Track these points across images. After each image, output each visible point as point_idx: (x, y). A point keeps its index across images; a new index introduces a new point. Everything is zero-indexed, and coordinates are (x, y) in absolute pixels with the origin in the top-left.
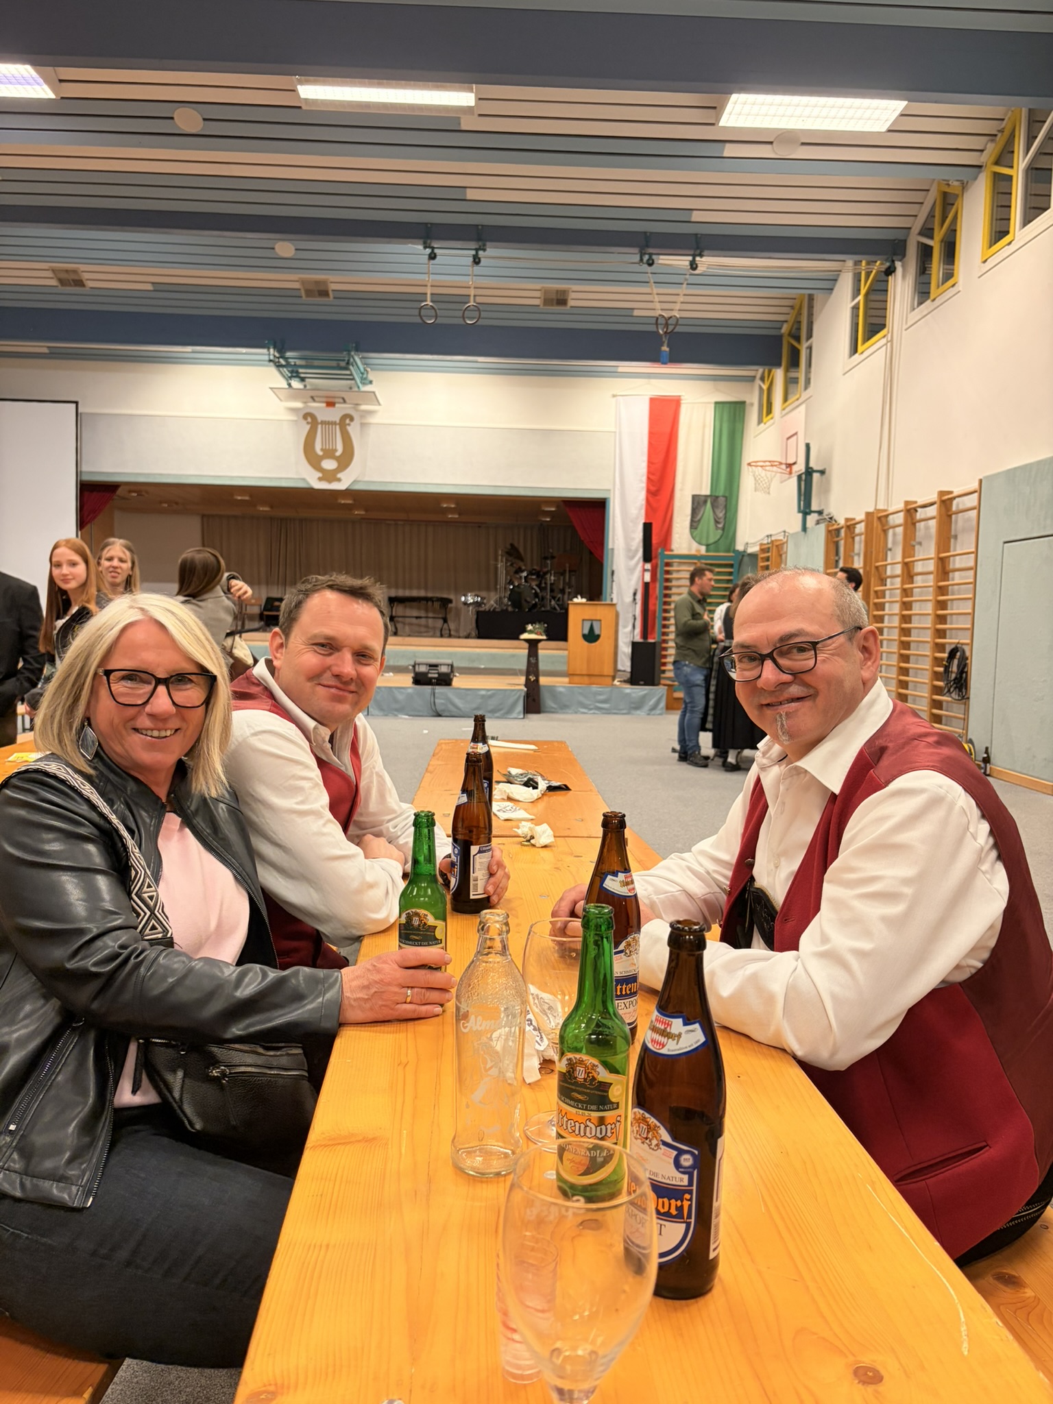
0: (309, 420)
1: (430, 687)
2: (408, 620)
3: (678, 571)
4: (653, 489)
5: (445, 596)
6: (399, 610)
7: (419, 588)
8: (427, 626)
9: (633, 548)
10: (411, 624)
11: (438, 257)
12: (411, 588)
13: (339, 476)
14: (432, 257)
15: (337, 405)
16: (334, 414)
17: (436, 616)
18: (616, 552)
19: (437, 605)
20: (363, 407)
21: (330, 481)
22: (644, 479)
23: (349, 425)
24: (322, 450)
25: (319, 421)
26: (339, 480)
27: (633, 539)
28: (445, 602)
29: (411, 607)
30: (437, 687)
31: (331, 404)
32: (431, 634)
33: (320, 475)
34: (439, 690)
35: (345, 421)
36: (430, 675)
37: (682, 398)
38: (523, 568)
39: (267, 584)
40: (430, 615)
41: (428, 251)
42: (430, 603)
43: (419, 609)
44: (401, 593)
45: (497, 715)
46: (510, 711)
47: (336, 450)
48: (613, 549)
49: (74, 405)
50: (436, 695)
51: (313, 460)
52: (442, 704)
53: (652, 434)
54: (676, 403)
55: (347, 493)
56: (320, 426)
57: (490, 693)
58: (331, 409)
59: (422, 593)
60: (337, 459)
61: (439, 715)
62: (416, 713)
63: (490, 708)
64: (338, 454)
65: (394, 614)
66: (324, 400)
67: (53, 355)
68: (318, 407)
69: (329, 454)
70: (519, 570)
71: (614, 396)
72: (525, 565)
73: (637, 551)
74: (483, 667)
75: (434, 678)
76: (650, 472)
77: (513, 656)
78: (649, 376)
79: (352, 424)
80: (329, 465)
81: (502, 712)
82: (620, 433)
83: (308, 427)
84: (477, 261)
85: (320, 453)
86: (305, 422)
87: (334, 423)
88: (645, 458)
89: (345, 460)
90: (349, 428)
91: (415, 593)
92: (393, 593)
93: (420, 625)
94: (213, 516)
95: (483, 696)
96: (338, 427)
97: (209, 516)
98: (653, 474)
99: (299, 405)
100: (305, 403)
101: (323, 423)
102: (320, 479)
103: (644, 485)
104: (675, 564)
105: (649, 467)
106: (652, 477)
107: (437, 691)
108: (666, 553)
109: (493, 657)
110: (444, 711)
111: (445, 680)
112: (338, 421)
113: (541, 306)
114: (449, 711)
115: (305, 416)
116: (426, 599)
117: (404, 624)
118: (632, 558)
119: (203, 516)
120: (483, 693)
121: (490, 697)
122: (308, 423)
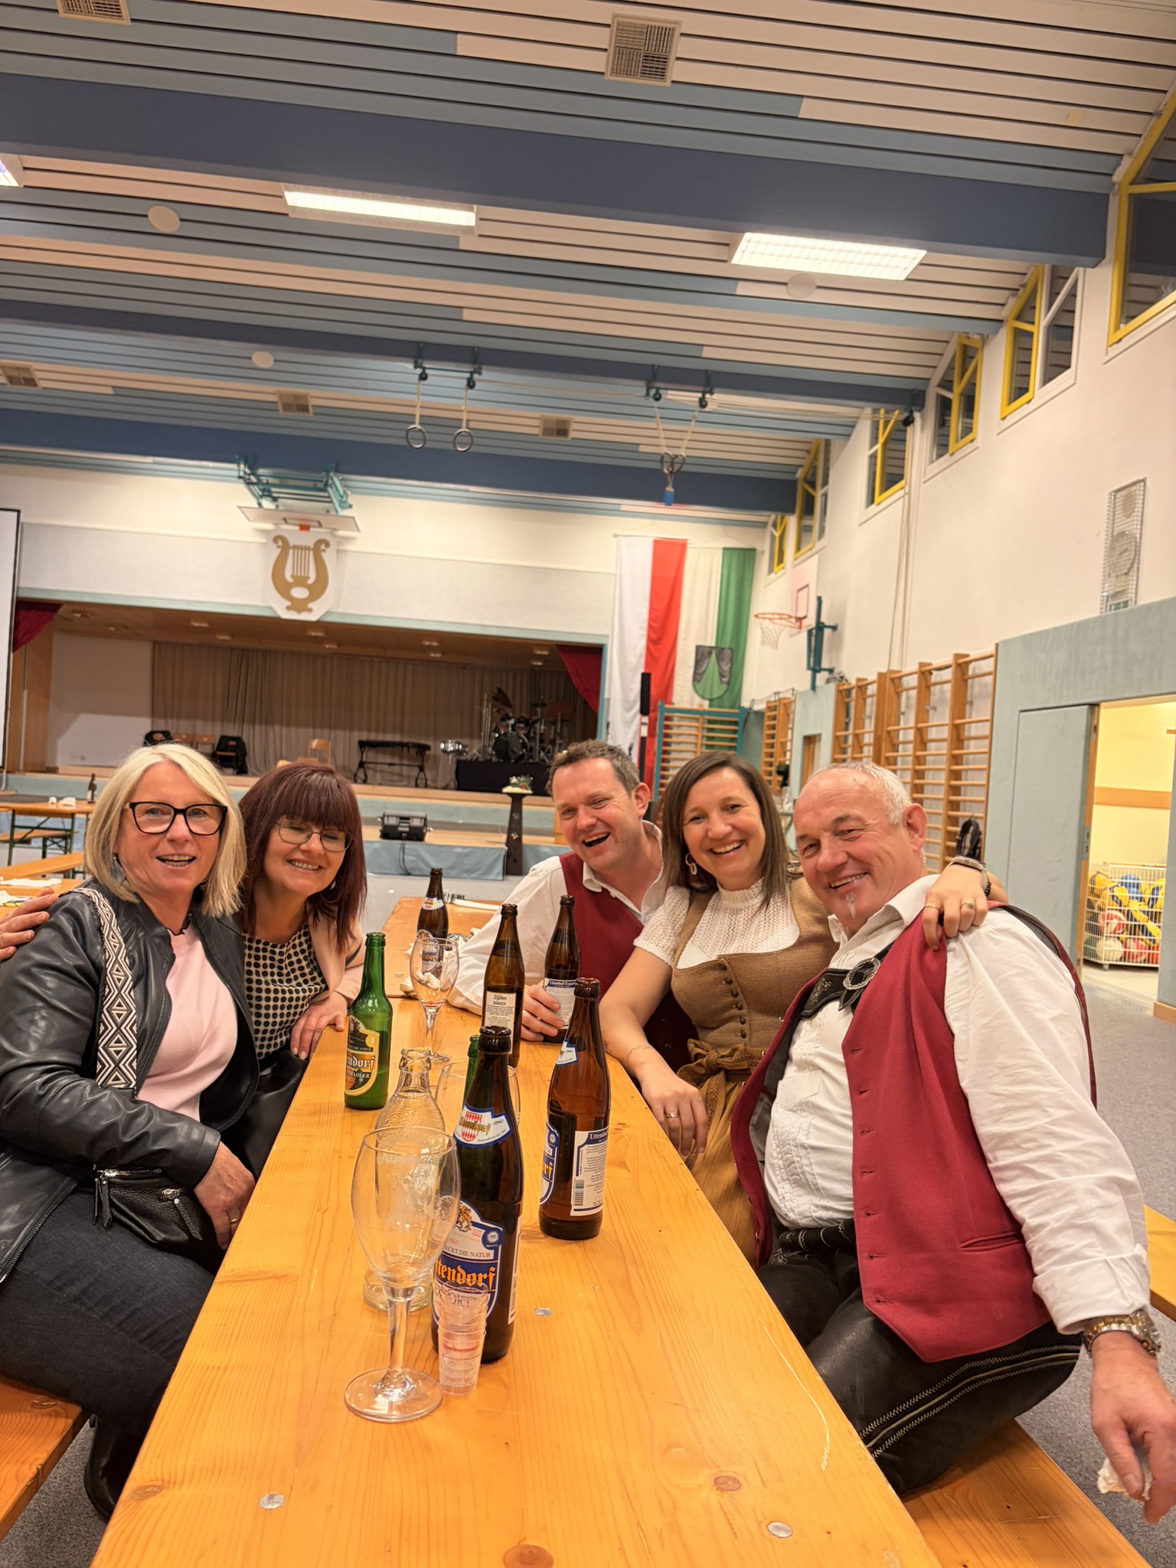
0: (280, 543)
1: (400, 842)
2: (379, 767)
3: (680, 726)
4: (654, 637)
5: (423, 741)
6: (370, 755)
7: (394, 732)
8: (401, 775)
9: (631, 699)
10: (382, 772)
11: (429, 378)
12: (385, 731)
13: (310, 605)
14: (423, 377)
15: (312, 529)
16: (308, 539)
17: (412, 763)
18: (612, 702)
19: (413, 751)
20: (341, 533)
21: (299, 611)
22: (645, 625)
23: (324, 551)
24: (292, 576)
25: (291, 544)
26: (310, 610)
27: (631, 690)
28: (422, 749)
29: (384, 753)
30: (407, 842)
31: (304, 528)
32: (405, 783)
33: (289, 603)
34: (410, 845)
35: (319, 547)
36: (400, 829)
37: (689, 541)
38: (511, 715)
39: (223, 721)
40: (405, 762)
41: (419, 371)
42: (405, 749)
43: (393, 755)
44: (373, 737)
45: (473, 875)
46: (488, 872)
47: (308, 578)
48: (609, 700)
49: (16, 514)
50: (406, 851)
51: (282, 587)
52: (413, 861)
53: (655, 579)
54: (681, 547)
55: (318, 624)
56: (291, 551)
57: (466, 851)
58: (304, 533)
59: (397, 738)
60: (309, 587)
61: (409, 874)
62: (383, 871)
63: (466, 868)
64: (310, 582)
65: (364, 759)
66: (299, 522)
68: (290, 531)
69: (300, 581)
70: (506, 718)
71: (616, 536)
72: (513, 712)
73: (634, 702)
74: (461, 821)
75: (405, 832)
76: (651, 619)
77: (496, 811)
78: (654, 516)
79: (328, 550)
80: (300, 593)
81: (479, 872)
82: (621, 576)
83: (279, 550)
84: (471, 384)
85: (290, 580)
86: (275, 546)
87: (306, 548)
88: (647, 604)
89: (318, 588)
90: (324, 555)
91: (389, 737)
92: (364, 736)
93: (392, 773)
94: (167, 643)
95: (458, 855)
96: (311, 553)
97: (160, 643)
98: (655, 621)
99: (269, 526)
100: (276, 524)
101: (294, 547)
102: (288, 608)
103: (644, 632)
104: (676, 719)
105: (650, 613)
106: (654, 625)
107: (407, 846)
108: (667, 706)
109: (473, 811)
110: (413, 869)
111: (417, 835)
112: (312, 547)
113: (540, 436)
114: (420, 869)
115: (275, 540)
116: (402, 745)
117: (375, 771)
118: (629, 710)
119: (154, 643)
120: (459, 850)
121: (467, 855)
122: (278, 547)
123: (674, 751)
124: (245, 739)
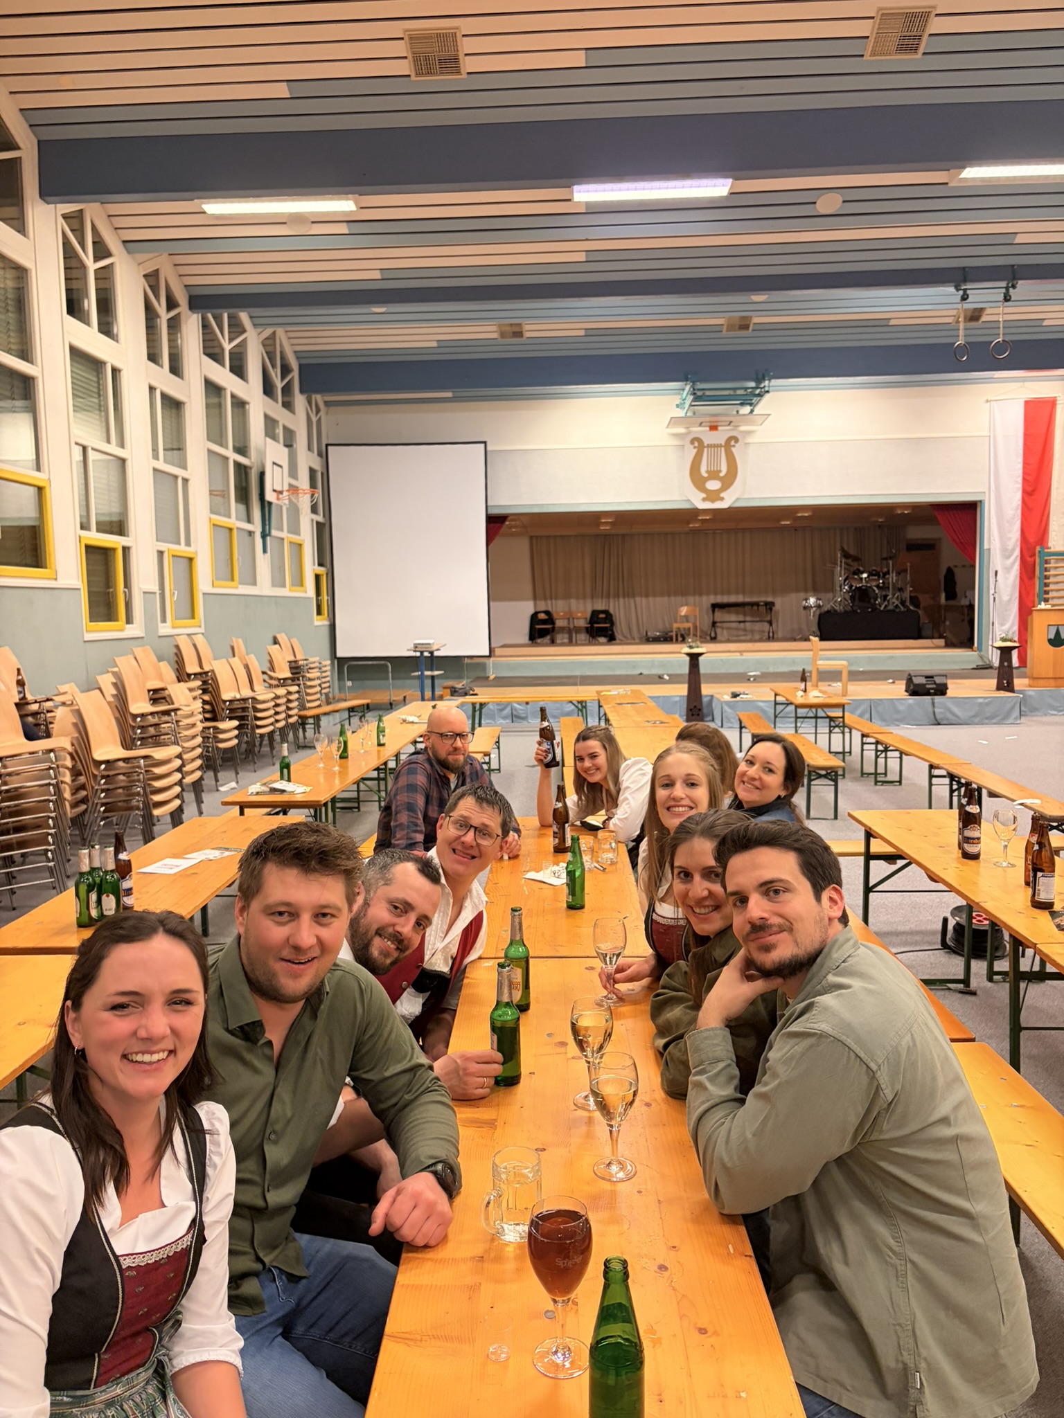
0: (696, 444)
1: (929, 697)
2: (725, 625)
3: (1056, 568)
4: (1029, 489)
5: (770, 599)
6: (719, 616)
7: (737, 593)
8: (745, 630)
9: (1010, 547)
10: (729, 628)
12: (729, 593)
13: (722, 495)
14: (964, 298)
15: (720, 428)
16: (719, 437)
17: (755, 619)
18: (992, 552)
19: (762, 609)
20: (742, 428)
21: (713, 501)
22: (1020, 480)
23: (734, 446)
24: (707, 472)
25: (706, 445)
26: (722, 499)
27: (1010, 539)
28: (769, 606)
29: (729, 612)
30: (936, 697)
31: (714, 428)
32: (748, 637)
33: (704, 495)
34: (938, 699)
35: (730, 442)
36: (928, 686)
37: (1058, 398)
38: (861, 569)
40: (748, 619)
41: (961, 293)
42: (755, 608)
43: (737, 613)
44: (720, 599)
45: (994, 721)
46: (1007, 716)
47: (720, 471)
48: (989, 550)
49: (483, 445)
50: (936, 705)
51: (698, 481)
52: (941, 713)
53: (1027, 436)
54: (1051, 404)
55: (731, 510)
56: (706, 449)
57: (987, 701)
58: (714, 433)
59: (740, 598)
60: (721, 479)
61: (939, 724)
62: (917, 723)
63: (988, 715)
64: (722, 474)
65: (716, 619)
66: (708, 424)
67: (453, 400)
68: (702, 432)
69: (713, 475)
71: (987, 401)
73: (1013, 550)
75: (932, 689)
76: (1025, 473)
78: (1023, 380)
79: (737, 445)
80: (713, 485)
81: (999, 718)
82: (994, 436)
83: (695, 450)
84: (1007, 298)
85: (705, 475)
86: (692, 446)
87: (719, 446)
88: (1021, 460)
89: (729, 480)
90: (733, 449)
91: (733, 599)
92: (713, 599)
93: (737, 629)
95: (980, 704)
96: (723, 449)
98: (1029, 475)
99: (682, 430)
100: (687, 428)
101: (709, 446)
102: (704, 500)
103: (1020, 486)
104: (1052, 561)
105: (1024, 468)
106: (1028, 478)
107: (936, 701)
108: (1046, 550)
110: (942, 719)
111: (941, 690)
112: (723, 444)
113: (954, 324)
114: (947, 719)
115: (692, 442)
116: (752, 604)
117: (722, 628)
118: (1008, 557)
119: (531, 537)
120: (981, 700)
121: (987, 704)
122: (695, 447)
123: (1052, 590)
124: (611, 611)
